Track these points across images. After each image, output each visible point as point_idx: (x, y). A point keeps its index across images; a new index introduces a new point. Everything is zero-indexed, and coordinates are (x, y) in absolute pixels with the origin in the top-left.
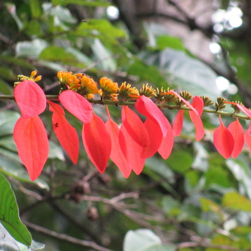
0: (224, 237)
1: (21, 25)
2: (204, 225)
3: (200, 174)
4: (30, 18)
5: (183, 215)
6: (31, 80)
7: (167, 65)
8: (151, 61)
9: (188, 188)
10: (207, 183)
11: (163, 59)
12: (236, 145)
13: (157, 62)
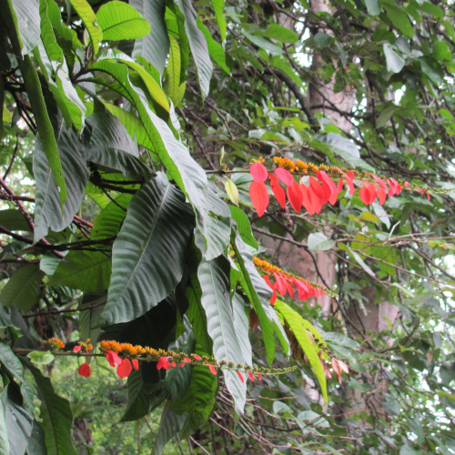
0: (362, 235)
1: (251, 121)
2: (350, 227)
3: (348, 200)
4: (256, 116)
5: (339, 222)
6: (259, 162)
7: (330, 141)
8: (321, 139)
9: (341, 207)
10: (352, 205)
11: (328, 139)
12: (372, 197)
13: (325, 139)
